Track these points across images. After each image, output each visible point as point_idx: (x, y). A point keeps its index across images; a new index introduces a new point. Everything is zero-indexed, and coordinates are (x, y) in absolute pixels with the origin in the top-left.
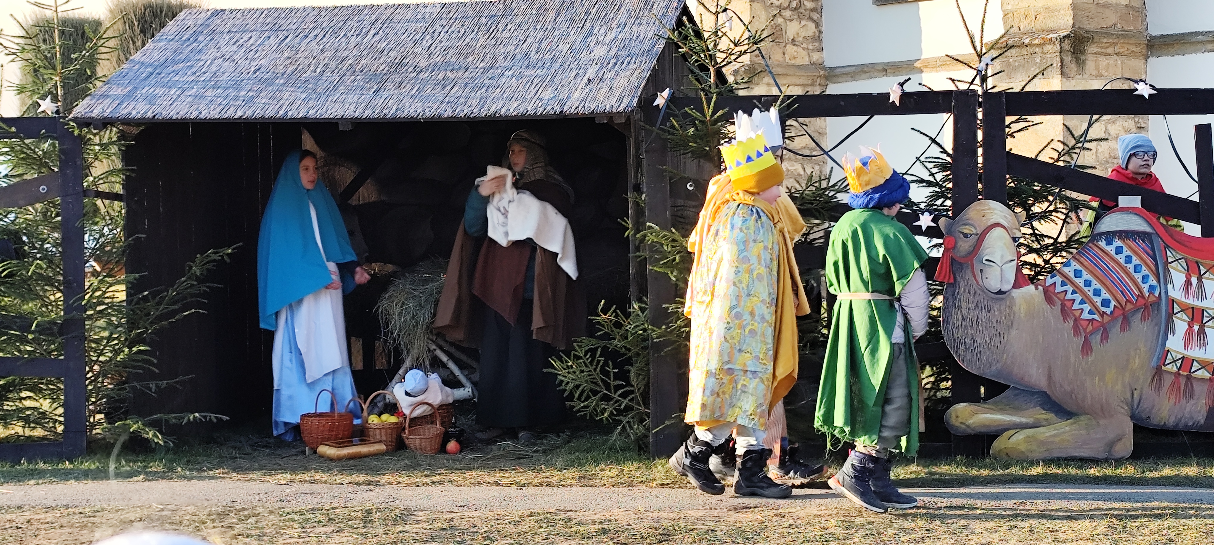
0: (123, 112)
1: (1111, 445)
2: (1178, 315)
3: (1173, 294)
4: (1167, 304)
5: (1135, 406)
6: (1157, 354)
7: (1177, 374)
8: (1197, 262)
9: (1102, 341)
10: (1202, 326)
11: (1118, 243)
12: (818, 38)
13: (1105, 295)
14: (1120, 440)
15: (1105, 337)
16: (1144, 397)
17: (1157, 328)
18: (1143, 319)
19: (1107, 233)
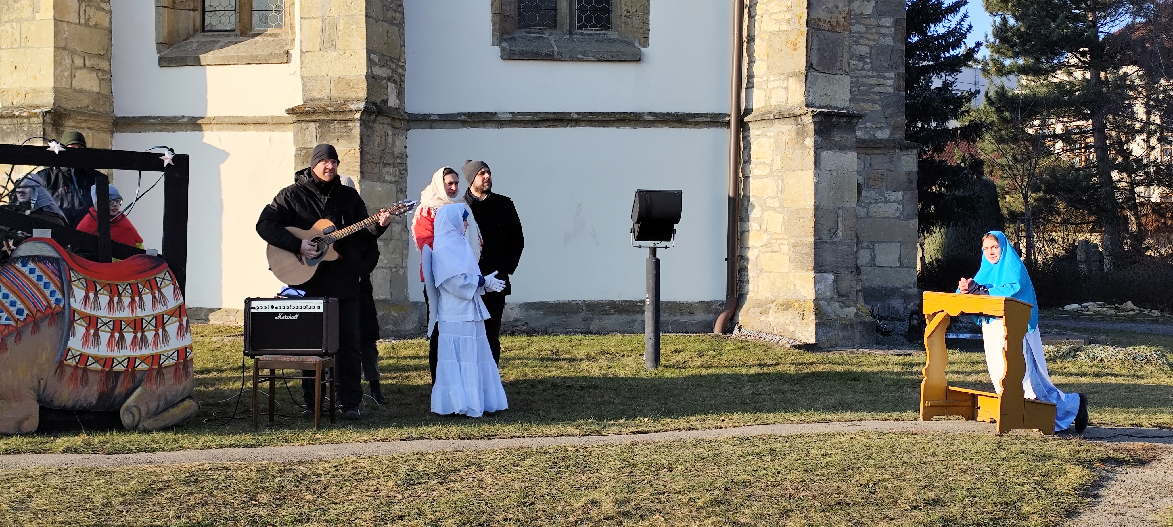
1: (21, 422)
2: (78, 322)
3: (74, 305)
4: (69, 312)
5: (41, 392)
6: (60, 351)
7: (76, 367)
8: (94, 282)
9: (16, 342)
10: (97, 330)
11: (31, 265)
13: (20, 305)
14: (27, 419)
15: (19, 337)
16: (48, 385)
17: (61, 332)
18: (50, 324)
19: (23, 258)
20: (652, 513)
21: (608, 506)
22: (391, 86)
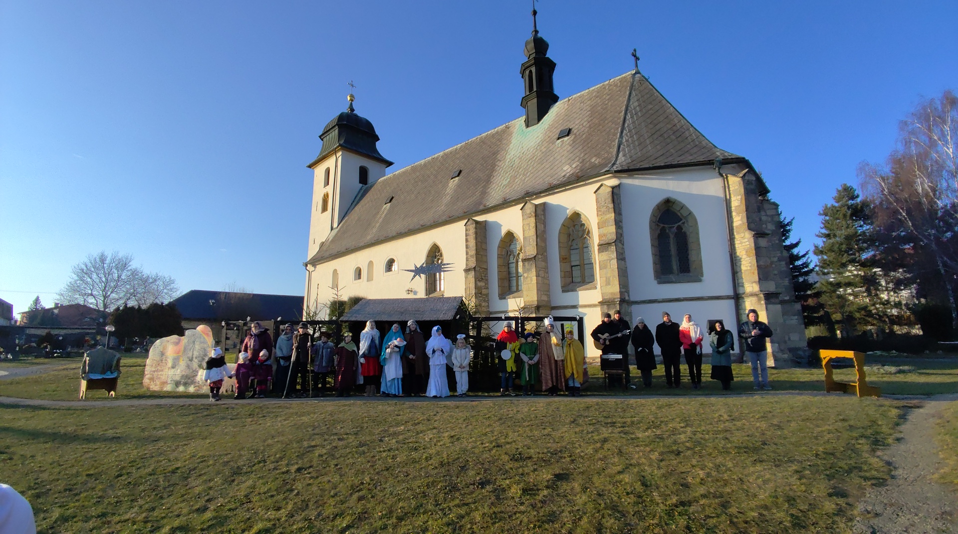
0: (350, 319)
12: (488, 306)
20: (742, 420)
21: (726, 417)
22: (626, 294)
